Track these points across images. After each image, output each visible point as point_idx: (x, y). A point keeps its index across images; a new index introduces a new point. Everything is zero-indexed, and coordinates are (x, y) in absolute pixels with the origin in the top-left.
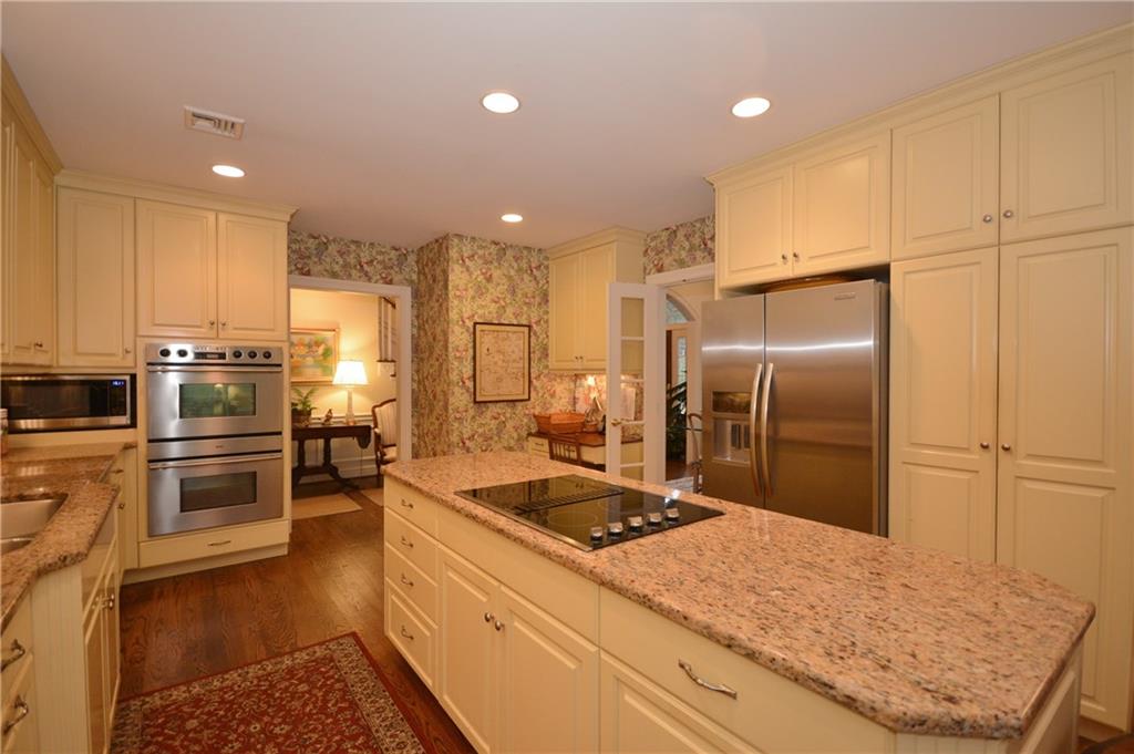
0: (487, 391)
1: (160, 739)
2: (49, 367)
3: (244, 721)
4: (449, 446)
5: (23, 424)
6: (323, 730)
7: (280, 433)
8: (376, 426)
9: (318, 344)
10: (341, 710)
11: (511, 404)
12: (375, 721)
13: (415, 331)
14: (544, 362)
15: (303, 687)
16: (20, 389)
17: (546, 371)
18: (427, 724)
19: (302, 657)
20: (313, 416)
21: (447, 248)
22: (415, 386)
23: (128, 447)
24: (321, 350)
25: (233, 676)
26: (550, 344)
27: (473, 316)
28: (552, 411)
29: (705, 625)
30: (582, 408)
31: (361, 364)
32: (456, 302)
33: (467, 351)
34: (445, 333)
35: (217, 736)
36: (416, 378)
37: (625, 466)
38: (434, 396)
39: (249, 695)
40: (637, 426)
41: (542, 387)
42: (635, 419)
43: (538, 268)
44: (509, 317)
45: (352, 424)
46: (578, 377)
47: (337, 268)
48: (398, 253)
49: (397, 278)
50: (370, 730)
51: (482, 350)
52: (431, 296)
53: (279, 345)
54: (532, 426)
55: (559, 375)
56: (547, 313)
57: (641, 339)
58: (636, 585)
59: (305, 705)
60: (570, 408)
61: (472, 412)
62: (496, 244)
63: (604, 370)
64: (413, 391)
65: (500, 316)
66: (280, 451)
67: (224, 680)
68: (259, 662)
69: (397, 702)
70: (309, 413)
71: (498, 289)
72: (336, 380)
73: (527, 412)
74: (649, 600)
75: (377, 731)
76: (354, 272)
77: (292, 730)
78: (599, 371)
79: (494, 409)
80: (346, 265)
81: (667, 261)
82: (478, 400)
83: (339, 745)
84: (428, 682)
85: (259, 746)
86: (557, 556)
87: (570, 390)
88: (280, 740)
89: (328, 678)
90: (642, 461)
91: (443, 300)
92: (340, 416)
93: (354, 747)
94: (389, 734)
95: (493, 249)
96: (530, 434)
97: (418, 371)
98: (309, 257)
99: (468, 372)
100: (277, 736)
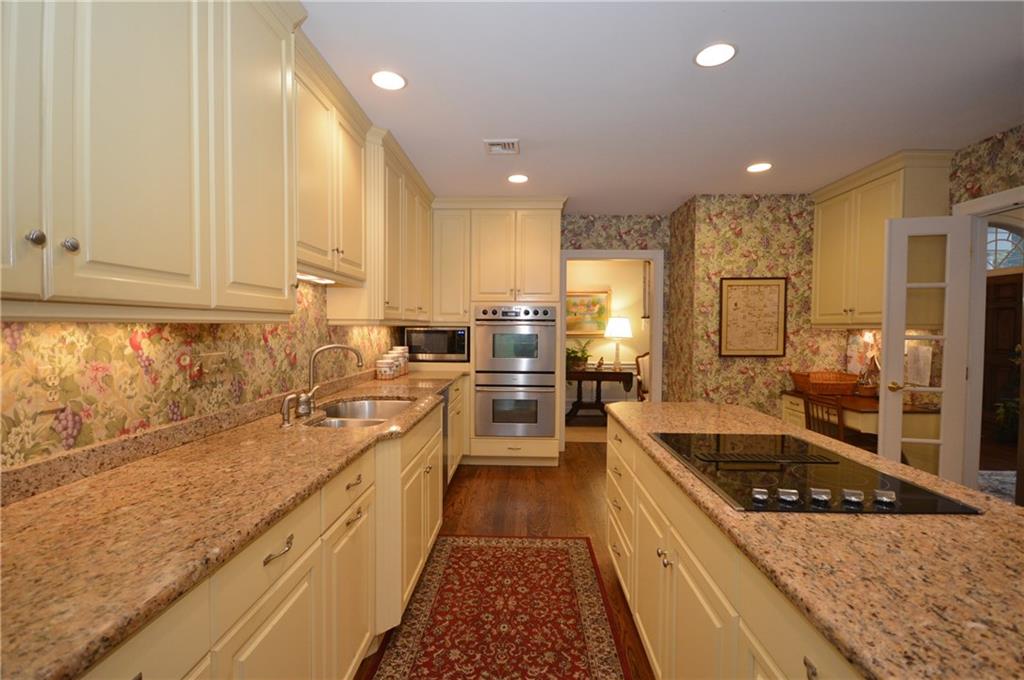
0: (734, 344)
1: (456, 566)
2: (429, 322)
3: (501, 574)
4: (692, 396)
5: (421, 356)
6: (548, 602)
7: (553, 373)
8: (639, 374)
9: (594, 304)
10: (564, 593)
11: (763, 360)
12: (585, 612)
13: (667, 290)
14: (805, 316)
15: (543, 566)
16: (422, 335)
17: (806, 326)
18: (625, 632)
19: (548, 543)
20: (589, 362)
21: (694, 209)
22: (666, 339)
23: (465, 375)
24: (596, 309)
25: (504, 542)
26: (813, 297)
27: (720, 272)
28: (815, 369)
29: (826, 625)
30: (856, 367)
31: (627, 320)
32: (702, 260)
33: (712, 306)
34: (691, 289)
35: (486, 578)
36: (667, 332)
37: (905, 440)
38: (681, 349)
39: (509, 557)
40: (934, 393)
41: (801, 343)
42: (931, 385)
43: (799, 215)
44: (761, 269)
45: (618, 371)
46: (851, 332)
47: (601, 240)
48: (652, 221)
49: (651, 243)
50: (579, 616)
51: (728, 305)
52: (680, 256)
53: (554, 305)
54: (787, 383)
55: (827, 331)
56: (811, 262)
57: (942, 285)
58: (768, 558)
59: (541, 579)
60: (839, 367)
61: (716, 365)
62: (747, 197)
63: (880, 324)
64: (664, 343)
65: (750, 270)
66: (553, 386)
67: (499, 542)
68: (521, 538)
69: (606, 604)
70: (586, 360)
71: (751, 242)
72: (607, 333)
73: (781, 368)
74: (776, 577)
75: (585, 620)
76: (614, 242)
77: (529, 593)
78: (874, 326)
79: (741, 364)
80: (608, 237)
81: (986, 182)
82: (723, 353)
83: (556, 618)
84: (628, 596)
85: (506, 595)
86: (704, 507)
87: (840, 348)
88: (520, 596)
89: (562, 566)
90: (938, 437)
91: (691, 257)
92: (609, 363)
93: (565, 624)
94: (593, 626)
95: (744, 203)
96: (784, 392)
97: (668, 326)
98: (580, 234)
99: (713, 325)
100: (518, 593)
